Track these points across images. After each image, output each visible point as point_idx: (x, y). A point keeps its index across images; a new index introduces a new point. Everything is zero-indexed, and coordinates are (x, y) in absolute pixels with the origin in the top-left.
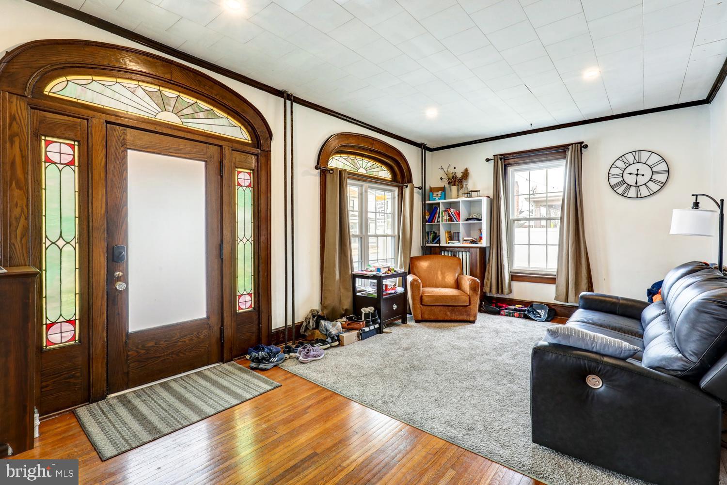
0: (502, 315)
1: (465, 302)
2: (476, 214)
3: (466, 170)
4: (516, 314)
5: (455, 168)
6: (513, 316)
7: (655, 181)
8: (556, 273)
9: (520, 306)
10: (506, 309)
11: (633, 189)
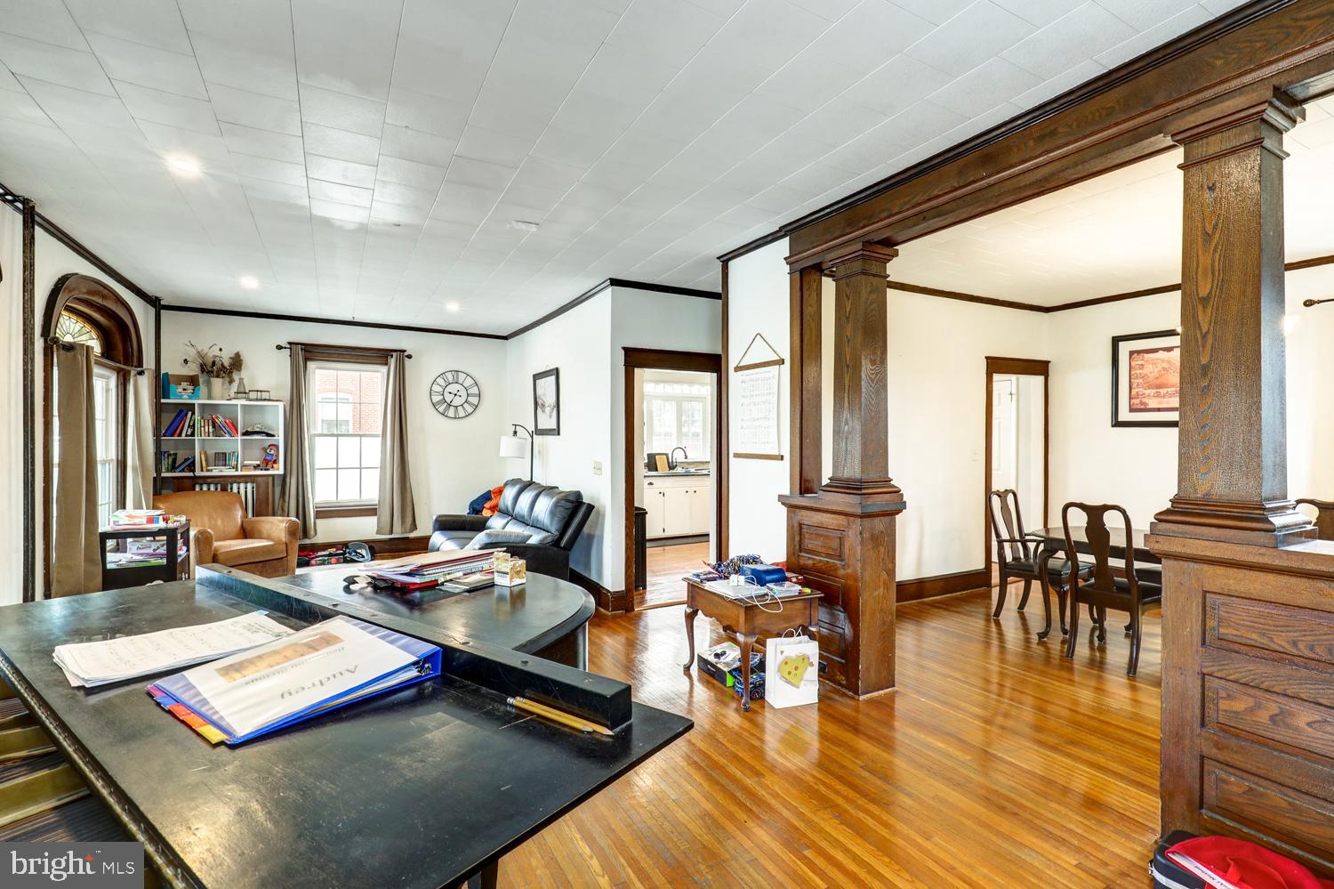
0: (313, 565)
1: (281, 552)
2: (259, 426)
3: (238, 355)
4: (333, 560)
5: (221, 350)
6: (329, 563)
7: (470, 404)
8: (377, 502)
9: (334, 549)
10: (317, 557)
11: (452, 409)
